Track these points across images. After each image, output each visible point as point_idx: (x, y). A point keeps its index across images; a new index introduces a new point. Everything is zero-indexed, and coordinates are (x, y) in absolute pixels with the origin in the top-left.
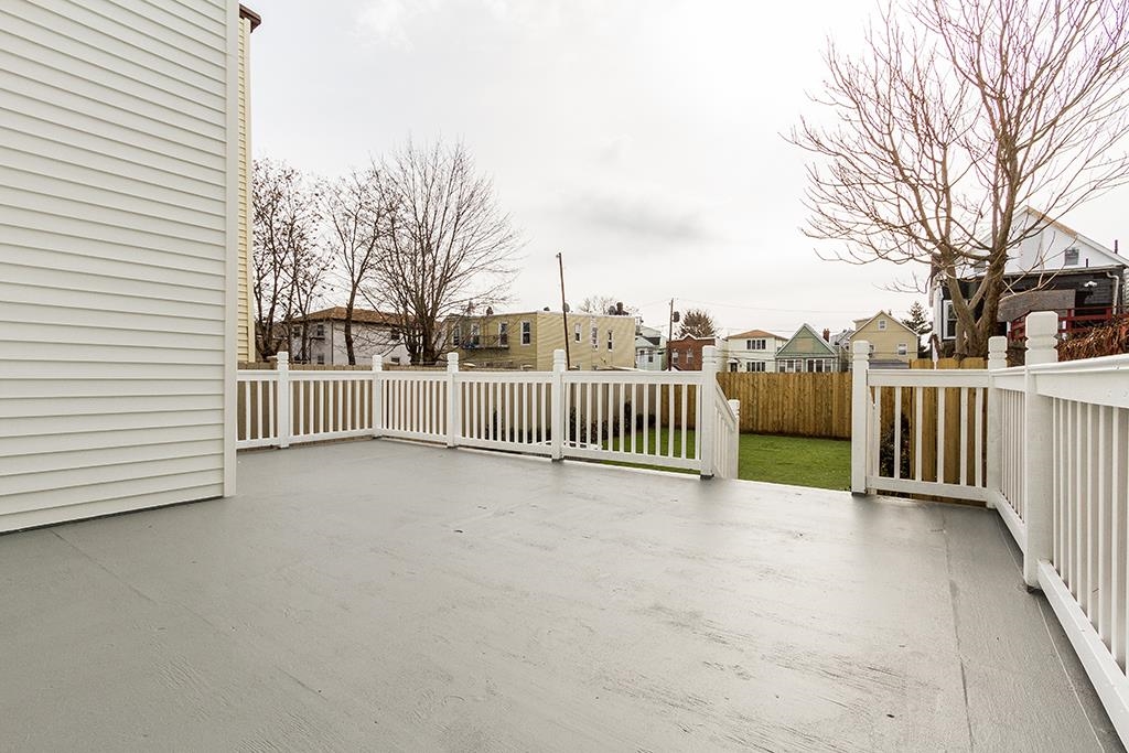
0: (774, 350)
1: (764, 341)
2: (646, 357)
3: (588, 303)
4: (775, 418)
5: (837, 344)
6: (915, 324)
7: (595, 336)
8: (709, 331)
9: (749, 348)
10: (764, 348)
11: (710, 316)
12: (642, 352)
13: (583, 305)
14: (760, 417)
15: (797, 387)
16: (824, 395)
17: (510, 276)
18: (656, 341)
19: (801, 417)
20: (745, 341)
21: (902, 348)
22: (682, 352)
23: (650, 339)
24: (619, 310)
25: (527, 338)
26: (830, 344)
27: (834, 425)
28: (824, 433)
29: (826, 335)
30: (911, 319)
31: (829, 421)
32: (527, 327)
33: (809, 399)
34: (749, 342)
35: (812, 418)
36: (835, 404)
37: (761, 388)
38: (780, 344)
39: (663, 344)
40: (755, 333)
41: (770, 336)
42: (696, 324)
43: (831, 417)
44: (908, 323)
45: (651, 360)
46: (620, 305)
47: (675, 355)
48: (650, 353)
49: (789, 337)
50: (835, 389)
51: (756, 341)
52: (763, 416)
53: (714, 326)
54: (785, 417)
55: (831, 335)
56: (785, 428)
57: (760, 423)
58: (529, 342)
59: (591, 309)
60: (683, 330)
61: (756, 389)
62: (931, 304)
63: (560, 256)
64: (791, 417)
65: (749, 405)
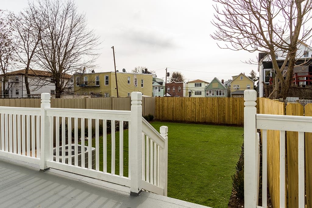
0: (204, 87)
1: (201, 84)
2: (158, 90)
3: (136, 69)
4: (203, 117)
5: (226, 85)
6: (252, 78)
7: (136, 82)
8: (181, 80)
9: (195, 86)
10: (201, 86)
11: (182, 74)
12: (156, 88)
13: (134, 69)
14: (197, 116)
15: (211, 104)
16: (222, 107)
17: (96, 56)
18: (161, 83)
19: (213, 116)
20: (194, 84)
21: (248, 86)
22: (171, 88)
23: (159, 83)
24: (146, 72)
25: (107, 83)
26: (224, 85)
27: (226, 119)
28: (222, 122)
29: (223, 81)
30: (251, 76)
31: (224, 117)
32: (107, 78)
33: (216, 108)
34: (195, 84)
35: (218, 116)
36: (226, 110)
37: (197, 104)
38: (206, 85)
39: (164, 85)
40: (198, 81)
41: (203, 82)
42: (176, 77)
43: (225, 115)
44: (250, 77)
45: (159, 91)
46: (146, 70)
47: (168, 89)
48: (159, 88)
49: (210, 82)
50: (226, 104)
51: (198, 83)
52: (198, 116)
53: (183, 78)
54: (207, 115)
55: (224, 81)
56: (207, 121)
57: (197, 118)
58: (108, 84)
59: (137, 71)
60: (172, 79)
61: (195, 104)
62: (259, 70)
63: (113, 48)
64: (209, 116)
65: (192, 111)
